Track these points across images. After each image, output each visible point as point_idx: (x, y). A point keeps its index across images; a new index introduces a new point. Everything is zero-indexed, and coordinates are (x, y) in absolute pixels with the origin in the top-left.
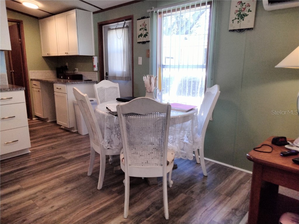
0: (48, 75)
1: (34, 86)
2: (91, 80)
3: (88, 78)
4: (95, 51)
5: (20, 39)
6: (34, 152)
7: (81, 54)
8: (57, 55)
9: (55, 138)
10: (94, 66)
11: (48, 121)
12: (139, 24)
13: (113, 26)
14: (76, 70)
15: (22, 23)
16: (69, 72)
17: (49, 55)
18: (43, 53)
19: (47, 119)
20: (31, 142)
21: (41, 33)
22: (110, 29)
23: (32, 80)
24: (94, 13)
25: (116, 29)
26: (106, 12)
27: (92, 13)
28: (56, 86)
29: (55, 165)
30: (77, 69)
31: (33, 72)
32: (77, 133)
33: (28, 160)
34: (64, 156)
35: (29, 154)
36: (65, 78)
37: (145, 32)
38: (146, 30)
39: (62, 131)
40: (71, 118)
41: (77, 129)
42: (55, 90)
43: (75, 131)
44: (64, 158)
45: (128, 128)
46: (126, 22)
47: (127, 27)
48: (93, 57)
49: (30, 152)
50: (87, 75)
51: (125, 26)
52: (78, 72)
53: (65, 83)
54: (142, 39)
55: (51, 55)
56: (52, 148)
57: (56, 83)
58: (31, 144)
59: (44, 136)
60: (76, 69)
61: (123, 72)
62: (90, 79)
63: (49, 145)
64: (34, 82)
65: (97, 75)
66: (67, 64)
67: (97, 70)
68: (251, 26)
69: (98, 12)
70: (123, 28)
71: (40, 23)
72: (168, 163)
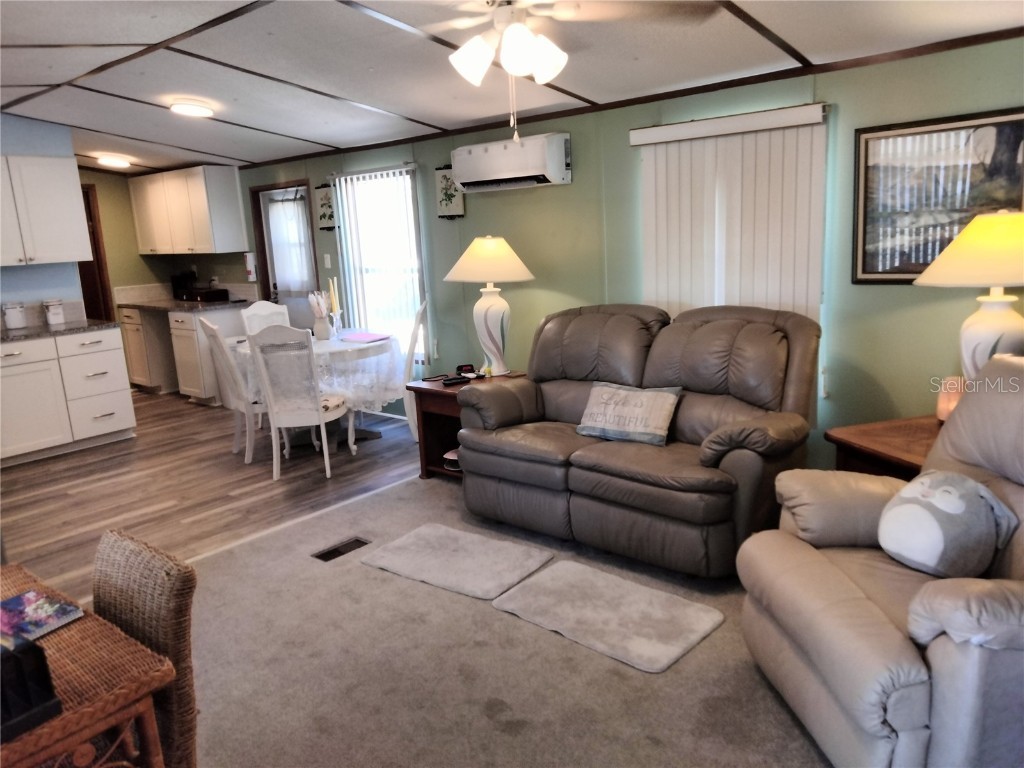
0: (152, 293)
1: (126, 320)
2: (245, 301)
4: (250, 243)
6: (141, 436)
7: (219, 250)
8: (170, 252)
9: (178, 416)
10: (249, 273)
11: (161, 393)
12: (319, 195)
13: (277, 194)
14: (214, 280)
15: (95, 191)
16: (199, 285)
17: (154, 253)
18: (140, 247)
19: (158, 388)
21: (134, 206)
22: (273, 201)
23: (120, 306)
24: (241, 168)
25: (282, 201)
26: (262, 168)
27: (236, 169)
28: (175, 317)
30: (216, 278)
31: (123, 290)
32: (222, 407)
34: (194, 437)
36: (192, 298)
37: (328, 212)
38: (330, 207)
39: (192, 406)
40: (208, 379)
41: (222, 400)
42: (173, 324)
43: (218, 404)
44: (194, 439)
45: (267, 363)
46: (300, 188)
47: (302, 198)
48: (245, 254)
49: (134, 435)
50: (236, 291)
51: (298, 196)
52: (218, 284)
53: (191, 309)
54: (326, 223)
55: (159, 253)
56: (174, 429)
57: (173, 310)
60: (213, 278)
61: (303, 283)
62: (242, 297)
63: (169, 426)
64: (126, 312)
65: (256, 290)
66: (194, 268)
67: (255, 280)
68: (461, 212)
69: (248, 167)
70: (295, 200)
71: (131, 188)
72: (326, 408)
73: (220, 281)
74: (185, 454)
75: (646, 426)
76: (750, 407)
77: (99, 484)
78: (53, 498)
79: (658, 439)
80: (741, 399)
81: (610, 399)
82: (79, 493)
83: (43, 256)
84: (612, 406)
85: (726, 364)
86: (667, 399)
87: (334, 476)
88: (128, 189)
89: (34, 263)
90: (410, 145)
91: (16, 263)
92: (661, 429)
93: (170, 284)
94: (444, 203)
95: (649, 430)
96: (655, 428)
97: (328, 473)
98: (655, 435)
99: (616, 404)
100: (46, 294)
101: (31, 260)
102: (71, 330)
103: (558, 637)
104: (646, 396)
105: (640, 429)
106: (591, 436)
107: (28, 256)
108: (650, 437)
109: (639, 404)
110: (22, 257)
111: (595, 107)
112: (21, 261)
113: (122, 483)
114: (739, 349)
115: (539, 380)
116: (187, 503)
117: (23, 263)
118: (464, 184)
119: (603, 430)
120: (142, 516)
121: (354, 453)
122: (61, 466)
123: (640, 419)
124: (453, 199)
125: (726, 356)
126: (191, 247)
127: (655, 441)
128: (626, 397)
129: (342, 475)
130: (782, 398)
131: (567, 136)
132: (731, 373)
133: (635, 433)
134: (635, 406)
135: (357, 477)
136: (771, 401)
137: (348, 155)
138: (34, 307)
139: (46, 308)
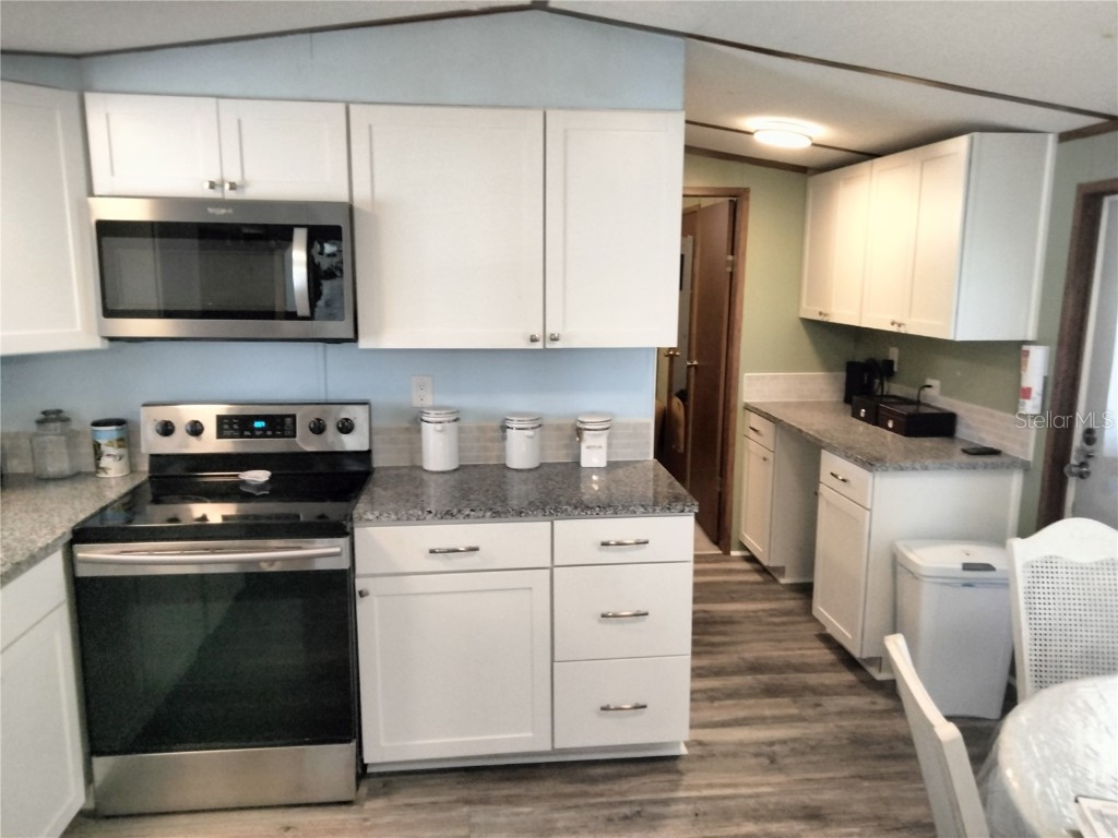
0: (810, 388)
1: (752, 434)
3: (983, 435)
5: (732, 254)
8: (856, 324)
10: (1027, 393)
11: (783, 581)
14: (929, 386)
15: (747, 199)
16: (895, 388)
17: (825, 319)
18: (804, 305)
19: (781, 571)
20: (693, 692)
23: (748, 408)
24: (1062, 136)
27: (1051, 139)
30: (935, 383)
31: (758, 378)
33: (666, 802)
35: (681, 765)
36: (877, 418)
42: (825, 476)
48: (1025, 348)
49: (682, 749)
50: (977, 423)
52: (937, 396)
55: (833, 320)
58: (692, 700)
59: (755, 668)
60: (929, 382)
62: (990, 441)
64: (756, 420)
65: (1033, 435)
66: (894, 354)
67: (1037, 411)
71: (811, 191)
73: (944, 392)
83: (578, 332)
88: (805, 187)
89: (557, 345)
91: (524, 344)
101: (554, 339)
107: (550, 332)
110: (538, 333)
112: (533, 340)
117: (539, 345)
126: (898, 320)
138: (559, 428)
139: (579, 432)
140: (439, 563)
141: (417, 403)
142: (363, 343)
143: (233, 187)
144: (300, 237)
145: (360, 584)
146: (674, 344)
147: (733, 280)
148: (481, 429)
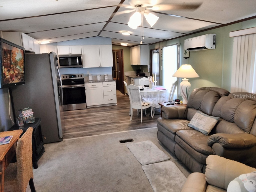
0: (132, 73)
1: (126, 79)
4: (149, 63)
5: (122, 57)
10: (148, 70)
12: (161, 52)
14: (143, 71)
15: (123, 51)
18: (131, 63)
21: (130, 54)
22: (154, 53)
23: (125, 76)
24: (149, 45)
27: (148, 45)
28: (132, 79)
29: (124, 109)
31: (126, 72)
34: (126, 107)
42: (131, 81)
46: (158, 50)
47: (159, 52)
49: (116, 105)
50: (146, 74)
54: (161, 59)
61: (157, 73)
62: (147, 76)
65: (149, 74)
67: (149, 72)
68: (188, 57)
69: (150, 45)
70: (157, 53)
72: (143, 106)
74: (121, 111)
75: (203, 128)
76: (240, 129)
77: (101, 114)
78: (92, 115)
79: (206, 133)
80: (238, 126)
81: (198, 117)
82: (97, 115)
83: (104, 66)
84: (197, 119)
85: (234, 113)
86: (213, 121)
87: (142, 123)
88: (130, 50)
89: (102, 67)
90: (179, 38)
91: (98, 67)
92: (208, 130)
93: (136, 71)
94: (185, 54)
95: (204, 129)
96: (206, 129)
97: (141, 122)
98: (205, 131)
99: (199, 119)
100: (105, 73)
102: (108, 81)
103: (148, 182)
104: (208, 118)
105: (202, 128)
106: (190, 127)
107: (101, 65)
108: (204, 132)
109: (204, 121)
111: (223, 25)
113: (105, 115)
114: (240, 109)
115: (188, 107)
116: (111, 122)
117: (100, 67)
118: (187, 49)
119: (193, 126)
120: (101, 123)
121: (152, 118)
122: (100, 109)
123: (203, 125)
124: (187, 53)
125: (235, 110)
126: (137, 64)
127: (205, 133)
128: (202, 117)
129: (145, 123)
130: (251, 128)
131: (215, 34)
132: (235, 116)
133: (200, 129)
134: (203, 121)
135: (147, 124)
136: (246, 129)
137: (167, 41)
138: (103, 76)
139: (105, 76)
140: (93, 87)
141: (88, 74)
142: (83, 67)
143: (71, 53)
144: (77, 58)
145: (85, 89)
146: (113, 66)
147: (122, 61)
148: (95, 76)
